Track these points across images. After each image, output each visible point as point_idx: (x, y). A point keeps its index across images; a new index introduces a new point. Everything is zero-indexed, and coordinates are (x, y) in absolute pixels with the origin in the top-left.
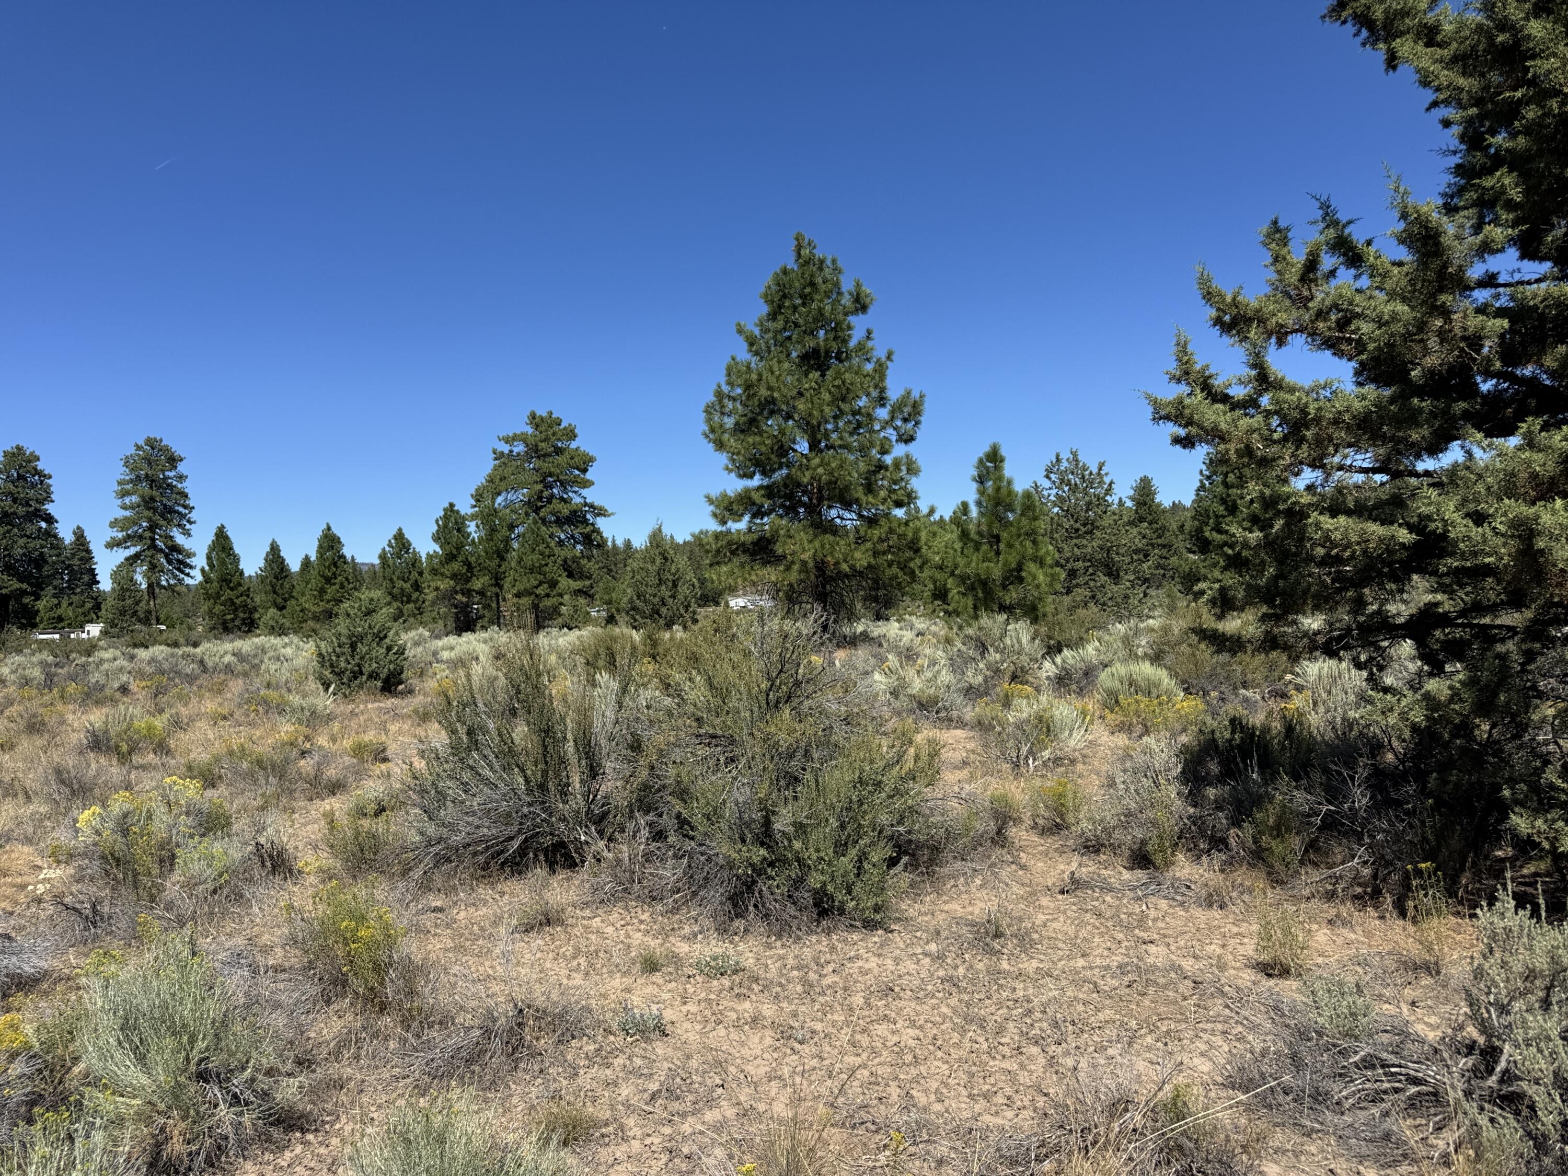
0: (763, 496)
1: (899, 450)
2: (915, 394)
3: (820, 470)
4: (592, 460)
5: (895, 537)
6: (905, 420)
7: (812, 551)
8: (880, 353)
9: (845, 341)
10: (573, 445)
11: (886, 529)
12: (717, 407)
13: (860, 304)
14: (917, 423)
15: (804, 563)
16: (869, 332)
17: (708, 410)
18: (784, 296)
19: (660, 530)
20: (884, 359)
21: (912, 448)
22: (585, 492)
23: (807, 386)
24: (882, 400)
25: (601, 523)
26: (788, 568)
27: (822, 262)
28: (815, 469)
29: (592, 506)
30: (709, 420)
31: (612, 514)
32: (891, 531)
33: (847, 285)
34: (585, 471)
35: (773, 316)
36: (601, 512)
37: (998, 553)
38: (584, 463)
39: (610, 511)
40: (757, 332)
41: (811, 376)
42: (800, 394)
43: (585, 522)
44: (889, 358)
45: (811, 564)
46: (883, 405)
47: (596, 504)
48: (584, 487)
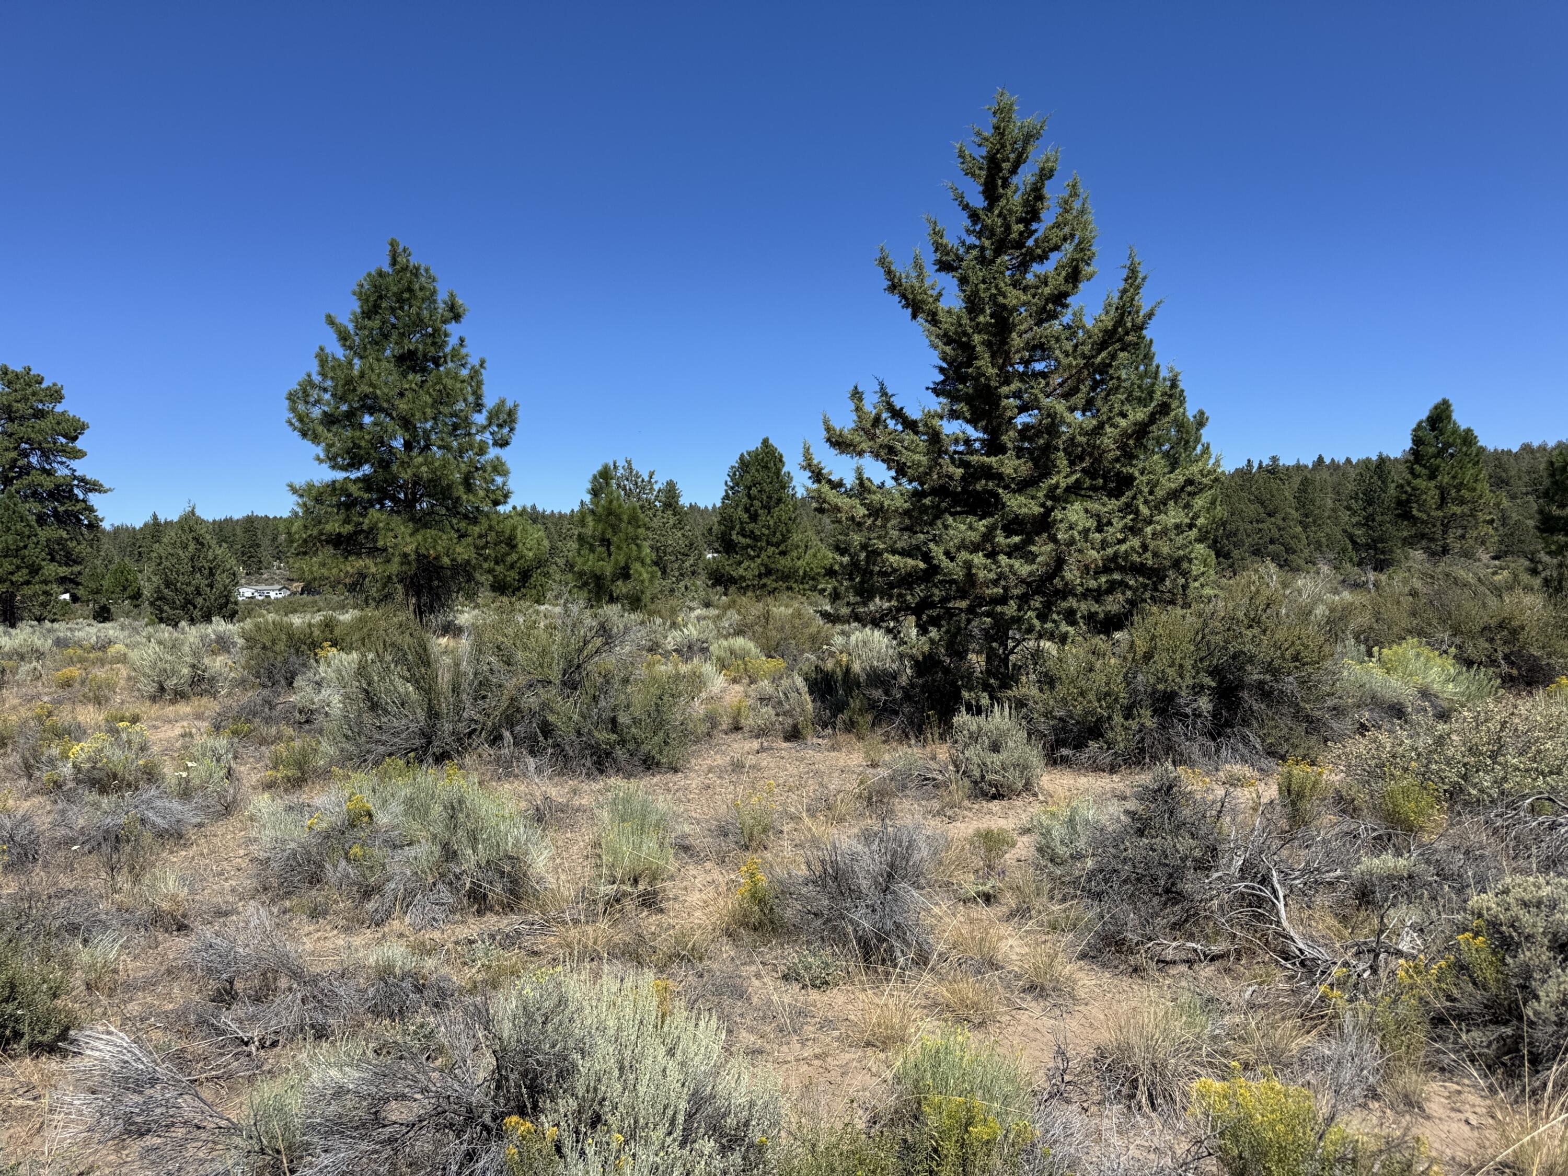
0: (360, 489)
1: (493, 452)
2: (509, 404)
3: (424, 469)
4: (84, 427)
5: (493, 534)
6: (500, 426)
7: (414, 546)
8: (474, 361)
9: (441, 346)
10: (59, 408)
11: (486, 526)
12: (300, 395)
13: (456, 315)
14: (512, 430)
15: (405, 555)
16: (462, 340)
17: (291, 397)
18: (381, 297)
19: (193, 512)
20: (478, 367)
21: (504, 454)
22: (74, 464)
23: (407, 386)
24: (478, 407)
25: (94, 499)
26: (388, 561)
27: (417, 269)
28: (418, 467)
29: (82, 480)
30: (293, 409)
31: (110, 490)
32: (491, 528)
33: (442, 297)
34: (75, 438)
35: (368, 314)
36: (93, 487)
37: (610, 555)
38: (75, 430)
39: (106, 486)
40: (351, 327)
41: (410, 377)
42: (401, 395)
43: (72, 497)
44: (481, 366)
45: (413, 557)
46: (480, 411)
47: (88, 477)
48: (75, 458)
